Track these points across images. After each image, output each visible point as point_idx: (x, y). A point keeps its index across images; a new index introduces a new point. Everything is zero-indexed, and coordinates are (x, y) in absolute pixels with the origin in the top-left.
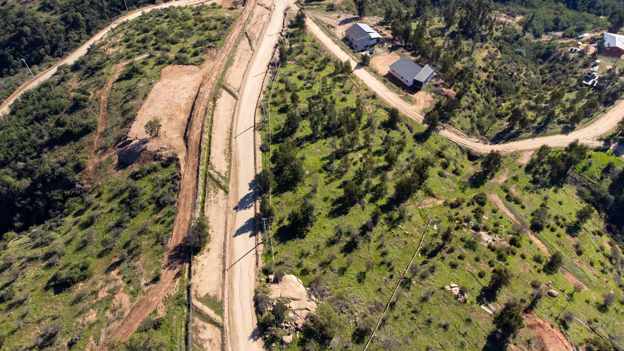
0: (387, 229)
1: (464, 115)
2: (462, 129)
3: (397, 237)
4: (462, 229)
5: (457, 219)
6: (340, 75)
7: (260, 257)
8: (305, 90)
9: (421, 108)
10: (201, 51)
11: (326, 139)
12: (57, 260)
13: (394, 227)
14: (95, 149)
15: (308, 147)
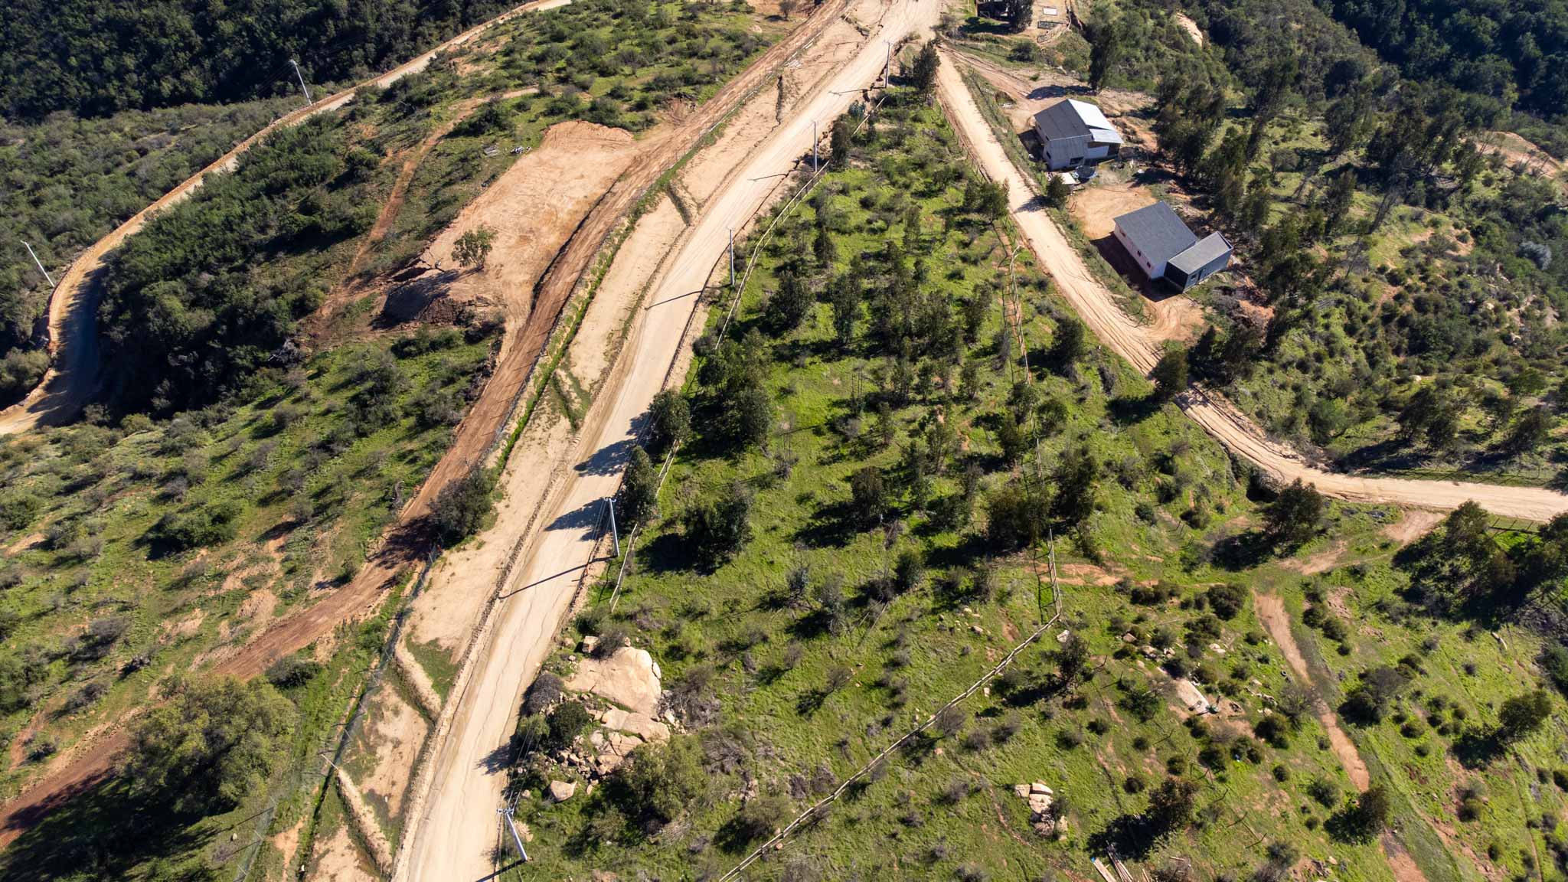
0: (931, 606)
1: (1281, 381)
2: (1260, 414)
3: (948, 633)
4: (1133, 659)
5: (1132, 632)
6: (974, 217)
7: (584, 590)
8: (865, 234)
9: (1160, 337)
10: (656, 102)
11: (867, 358)
12: (184, 491)
13: (951, 608)
14: (351, 272)
15: (812, 367)
